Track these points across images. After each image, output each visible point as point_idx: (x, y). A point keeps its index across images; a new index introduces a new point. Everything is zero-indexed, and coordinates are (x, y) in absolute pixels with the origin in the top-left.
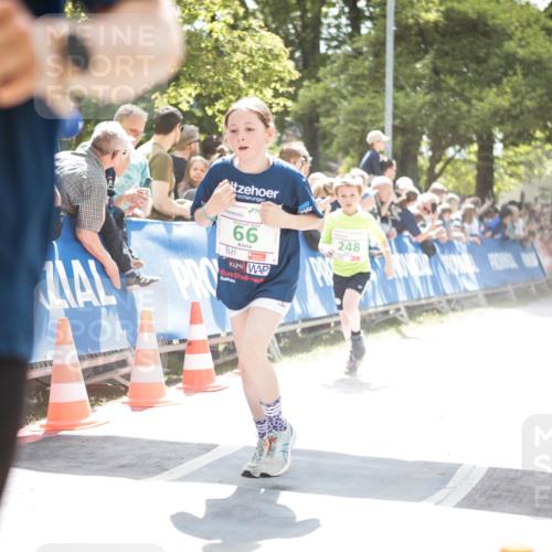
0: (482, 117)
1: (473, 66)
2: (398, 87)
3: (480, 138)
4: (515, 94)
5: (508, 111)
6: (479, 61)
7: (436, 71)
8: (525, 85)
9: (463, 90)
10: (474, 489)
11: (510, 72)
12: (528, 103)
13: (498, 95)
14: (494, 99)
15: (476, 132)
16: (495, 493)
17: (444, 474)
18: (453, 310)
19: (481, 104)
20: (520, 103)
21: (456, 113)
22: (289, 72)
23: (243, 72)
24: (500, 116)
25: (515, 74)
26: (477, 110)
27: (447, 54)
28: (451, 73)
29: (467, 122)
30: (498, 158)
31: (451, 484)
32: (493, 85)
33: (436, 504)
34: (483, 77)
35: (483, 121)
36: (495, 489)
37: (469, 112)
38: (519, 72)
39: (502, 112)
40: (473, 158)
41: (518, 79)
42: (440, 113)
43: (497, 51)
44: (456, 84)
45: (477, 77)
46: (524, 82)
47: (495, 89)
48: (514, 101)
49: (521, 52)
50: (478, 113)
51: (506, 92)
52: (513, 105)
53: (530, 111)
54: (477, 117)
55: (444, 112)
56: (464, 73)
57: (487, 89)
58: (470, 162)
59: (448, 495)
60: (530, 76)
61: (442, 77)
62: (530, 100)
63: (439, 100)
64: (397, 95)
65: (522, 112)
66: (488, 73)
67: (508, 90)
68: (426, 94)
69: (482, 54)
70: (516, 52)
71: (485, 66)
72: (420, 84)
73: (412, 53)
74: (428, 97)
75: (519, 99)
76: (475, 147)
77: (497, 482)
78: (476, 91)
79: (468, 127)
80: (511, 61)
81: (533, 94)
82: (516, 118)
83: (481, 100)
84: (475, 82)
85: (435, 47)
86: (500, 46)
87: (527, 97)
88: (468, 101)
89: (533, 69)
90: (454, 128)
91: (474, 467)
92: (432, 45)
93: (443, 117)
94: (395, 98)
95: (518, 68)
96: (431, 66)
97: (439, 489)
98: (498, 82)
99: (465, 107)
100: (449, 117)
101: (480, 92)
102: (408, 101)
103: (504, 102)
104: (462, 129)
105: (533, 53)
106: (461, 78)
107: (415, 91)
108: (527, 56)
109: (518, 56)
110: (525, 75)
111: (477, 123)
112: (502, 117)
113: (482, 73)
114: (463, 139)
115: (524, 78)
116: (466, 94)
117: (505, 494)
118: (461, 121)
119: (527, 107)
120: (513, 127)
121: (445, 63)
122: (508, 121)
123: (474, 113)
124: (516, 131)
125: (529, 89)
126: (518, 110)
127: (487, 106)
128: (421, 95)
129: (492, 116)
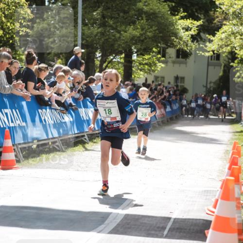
0: (126, 40)
1: (121, 14)
2: (84, 24)
3: (125, 51)
4: (142, 29)
5: (139, 37)
6: (125, 12)
7: (103, 17)
8: (147, 25)
9: (117, 26)
10: (118, 224)
11: (140, 18)
12: (148, 34)
13: (134, 30)
14: (132, 31)
15: (123, 48)
16: (128, 226)
19: (126, 34)
20: (144, 33)
21: (113, 38)
23: (4, 13)
24: (135, 40)
25: (142, 19)
26: (124, 37)
27: (109, 8)
28: (111, 18)
29: (119, 43)
30: (134, 61)
31: (106, 222)
32: (131, 24)
33: (99, 232)
34: (127, 20)
35: (127, 42)
36: (128, 224)
37: (120, 38)
38: (144, 18)
39: (136, 38)
40: (122, 60)
41: (144, 22)
42: (105, 38)
43: (134, 7)
44: (113, 23)
45: (124, 21)
46: (146, 23)
47: (132, 27)
48: (142, 33)
49: (145, 8)
51: (138, 28)
52: (141, 35)
53: (150, 38)
54: (123, 40)
55: (107, 37)
56: (117, 18)
57: (129, 26)
58: (120, 63)
59: (105, 228)
60: (150, 21)
61: (106, 19)
62: (150, 32)
63: (105, 31)
64: (83, 28)
65: (146, 38)
66: (129, 18)
68: (98, 28)
69: (126, 9)
71: (127, 14)
72: (96, 23)
73: (92, 7)
74: (100, 30)
75: (144, 32)
76: (123, 55)
77: (130, 221)
78: (123, 27)
79: (119, 45)
80: (140, 12)
81: (151, 29)
82: (143, 41)
83: (126, 32)
84: (123, 23)
85: (103, 4)
86: (135, 5)
87: (149, 31)
88: (119, 32)
89: (152, 17)
90: (112, 45)
91: (118, 214)
92: (102, 4)
93: (107, 39)
94: (82, 30)
95: (144, 16)
96: (101, 14)
97: (100, 225)
98: (134, 23)
99: (118, 35)
100: (110, 40)
101: (125, 28)
102: (89, 31)
103: (137, 33)
105: (151, 9)
106: (116, 20)
107: (93, 26)
108: (148, 10)
109: (144, 10)
110: (147, 20)
111: (123, 43)
112: (136, 41)
113: (126, 18)
114: (117, 51)
115: (147, 22)
116: (118, 28)
117: (133, 227)
118: (116, 42)
119: (148, 36)
120: (141, 46)
121: (108, 13)
122: (139, 42)
123: (122, 38)
124: (142, 48)
125: (149, 27)
126: (144, 37)
127: (129, 35)
128: (96, 29)
129: (131, 40)
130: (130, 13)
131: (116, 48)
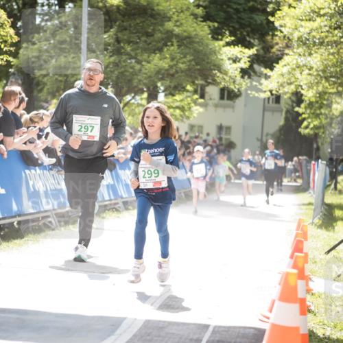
0: (149, 74)
1: (144, 38)
3: (149, 89)
4: (172, 59)
5: (167, 70)
6: (148, 35)
7: (118, 41)
8: (179, 53)
9: (136, 54)
10: (134, 335)
11: (169, 44)
12: (181, 65)
13: (161, 60)
14: (158, 62)
15: (145, 84)
16: (148, 338)
17: (113, 325)
18: (127, 209)
19: (149, 65)
20: (175, 65)
21: (131, 70)
22: (11, 36)
25: (172, 45)
26: (146, 69)
27: (126, 29)
28: (129, 42)
29: (139, 77)
31: (118, 332)
32: (157, 52)
34: (151, 46)
35: (150, 77)
36: (149, 335)
37: (140, 70)
38: (175, 44)
39: (163, 71)
40: (144, 102)
41: (174, 48)
42: (120, 71)
43: (160, 28)
44: (132, 50)
45: (146, 46)
46: (178, 51)
47: (158, 55)
48: (172, 64)
49: (177, 30)
50: (146, 71)
51: (166, 58)
52: (171, 67)
53: (182, 72)
54: (146, 74)
55: (123, 69)
56: (137, 43)
57: (153, 55)
58: (141, 105)
59: (115, 340)
60: (183, 47)
61: (122, 45)
62: (183, 63)
63: (119, 61)
65: (177, 72)
66: (154, 43)
67: (167, 56)
68: (111, 56)
69: (150, 31)
70: (173, 30)
71: (152, 38)
72: (107, 50)
74: (112, 59)
75: (175, 62)
76: (145, 95)
77: (151, 330)
78: (145, 56)
79: (140, 81)
80: (169, 35)
81: (185, 60)
82: (173, 75)
83: (149, 62)
84: (145, 50)
85: (118, 23)
86: (162, 25)
87: (181, 61)
88: (139, 62)
89: (185, 42)
90: (130, 81)
91: (135, 319)
92: (116, 22)
93: (122, 73)
95: (174, 40)
96: (114, 36)
97: (109, 335)
98: (160, 50)
99: (138, 67)
100: (128, 74)
101: (149, 57)
103: (165, 64)
104: (135, 83)
105: (185, 31)
106: (135, 46)
108: (180, 32)
109: (174, 33)
110: (179, 46)
111: (146, 78)
112: (163, 74)
113: (150, 43)
114: (136, 89)
115: (178, 48)
116: (139, 58)
117: (156, 338)
118: (135, 77)
119: (180, 68)
120: (170, 82)
121: (124, 35)
122: (167, 77)
123: (144, 71)
124: (172, 85)
125: (182, 56)
126: (174, 70)
127: (153, 66)
128: (107, 57)
129: (156, 74)
130: (156, 36)
131: (135, 84)
